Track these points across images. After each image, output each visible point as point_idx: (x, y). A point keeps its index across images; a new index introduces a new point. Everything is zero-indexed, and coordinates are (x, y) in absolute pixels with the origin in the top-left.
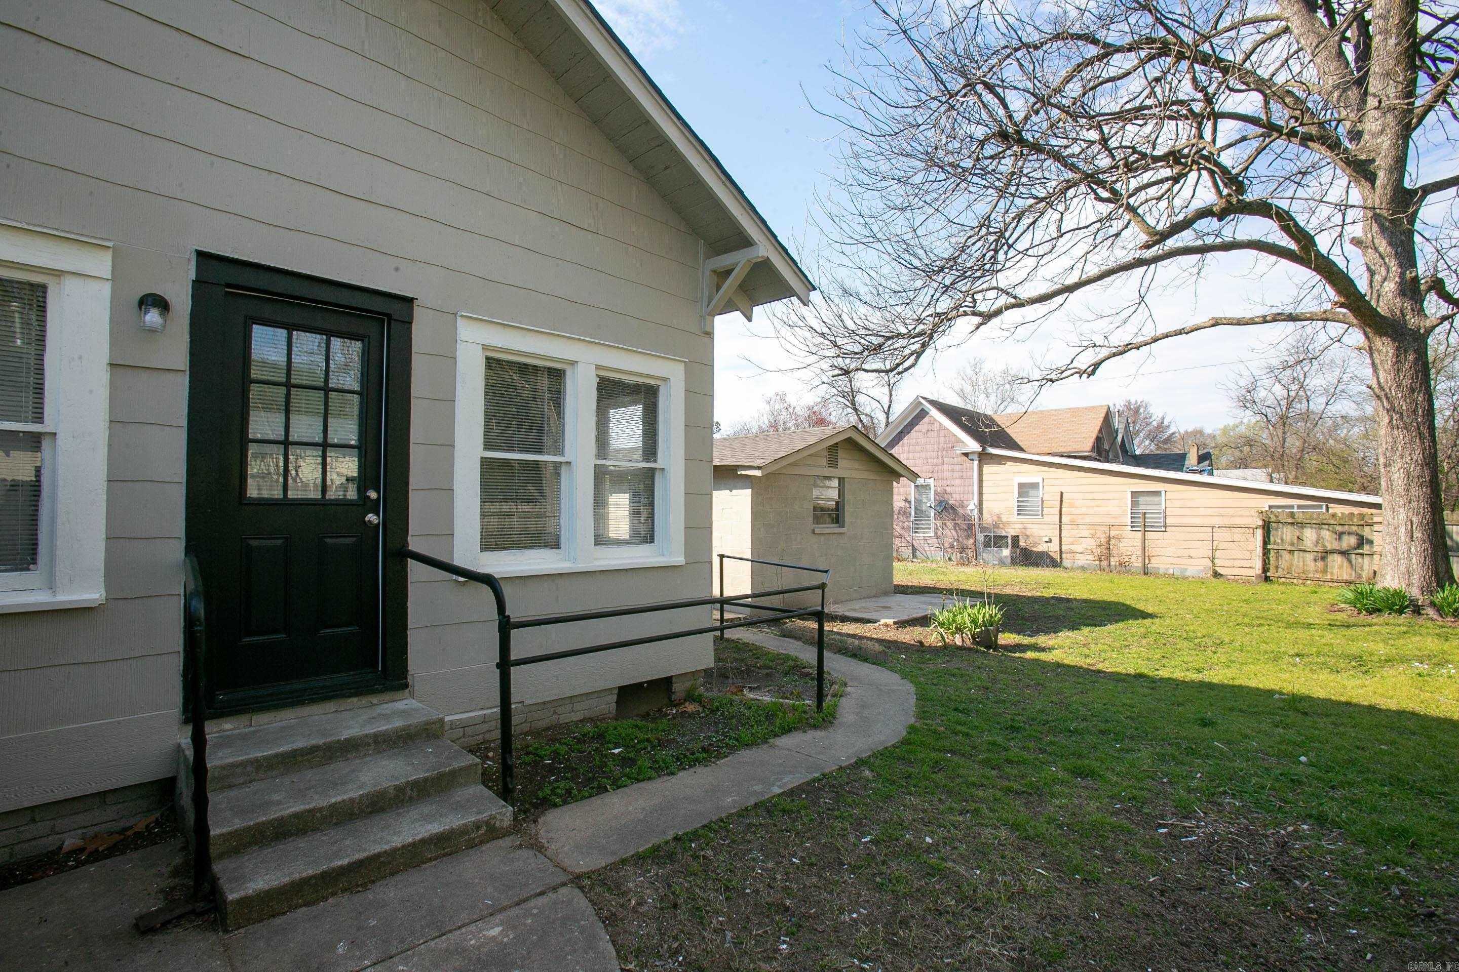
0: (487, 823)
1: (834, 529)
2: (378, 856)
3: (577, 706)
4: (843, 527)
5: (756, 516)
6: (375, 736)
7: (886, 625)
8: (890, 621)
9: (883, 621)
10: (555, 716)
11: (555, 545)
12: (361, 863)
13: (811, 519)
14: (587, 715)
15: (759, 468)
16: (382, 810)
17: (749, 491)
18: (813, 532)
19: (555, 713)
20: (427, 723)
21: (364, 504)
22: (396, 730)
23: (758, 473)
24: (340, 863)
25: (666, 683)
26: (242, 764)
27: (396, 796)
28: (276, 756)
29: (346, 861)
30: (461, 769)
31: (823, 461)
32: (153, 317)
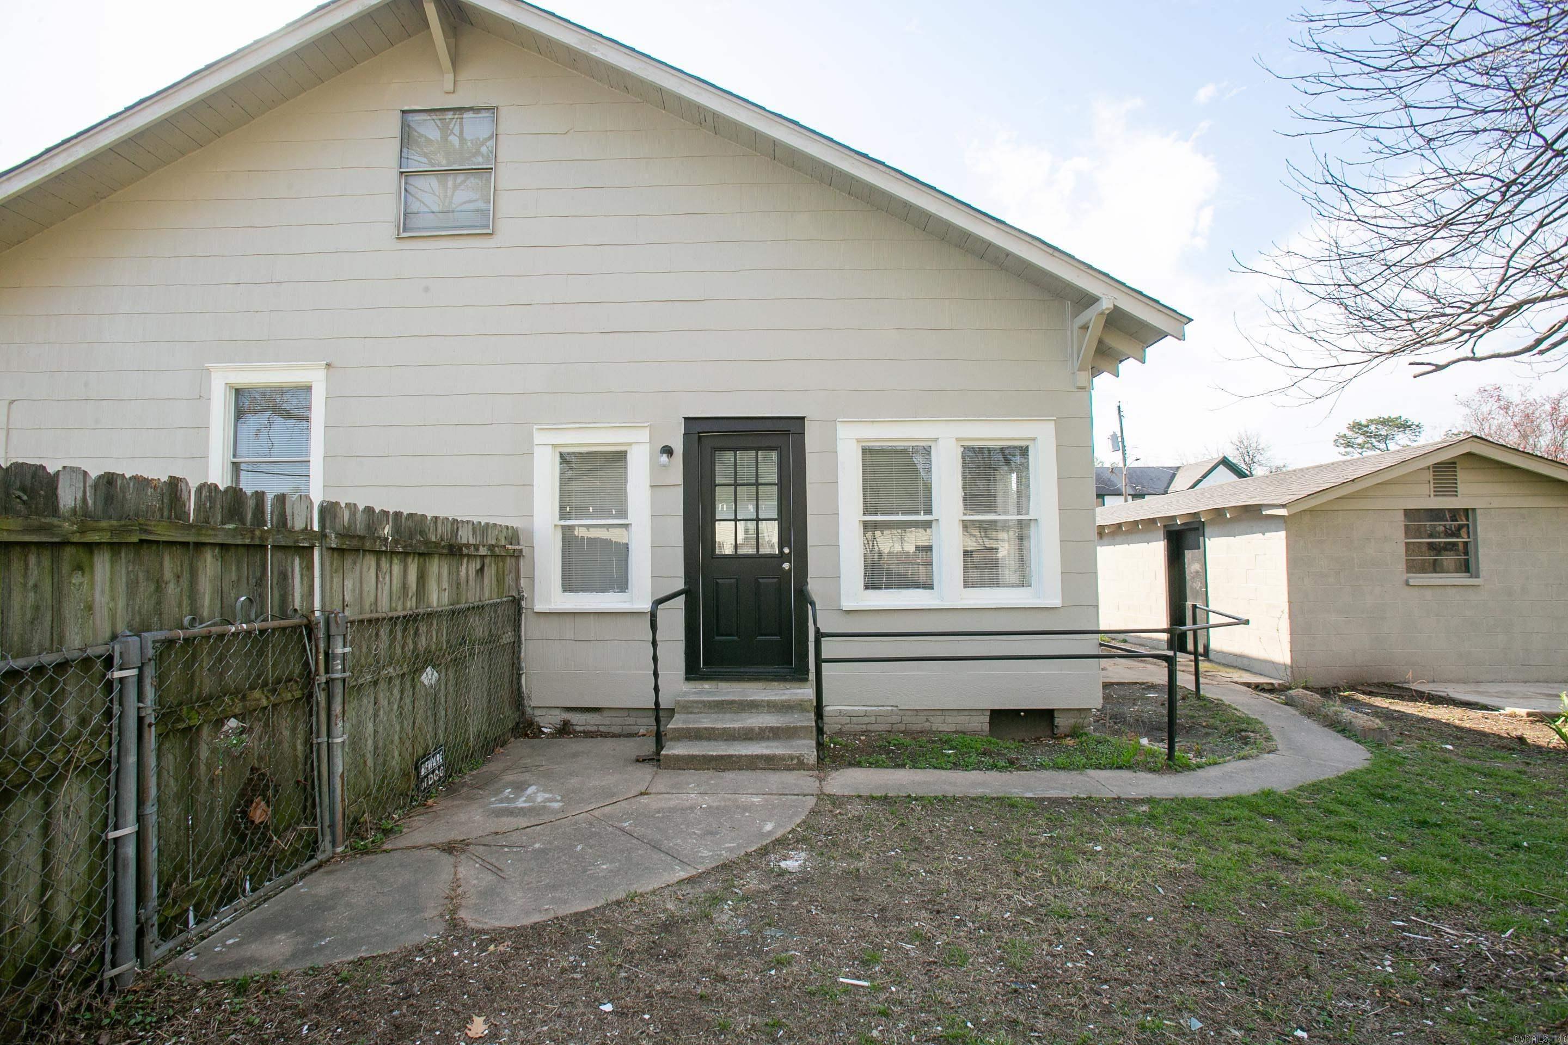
0: (798, 758)
1: (1461, 579)
2: (730, 756)
3: (949, 719)
4: (1477, 577)
5: (1293, 563)
6: (768, 701)
7: (1513, 716)
8: (1523, 712)
9: (1509, 710)
10: (928, 723)
11: (929, 586)
12: (722, 757)
13: (1402, 566)
14: (959, 728)
15: (1283, 506)
16: (751, 739)
17: (1283, 534)
18: (1407, 584)
19: (927, 720)
20: (802, 701)
21: (782, 557)
22: (782, 701)
23: (1283, 512)
24: (711, 753)
25: (1047, 715)
26: (697, 702)
27: (760, 733)
28: (714, 701)
29: (715, 754)
30: (802, 727)
31: (1427, 489)
32: (664, 458)
